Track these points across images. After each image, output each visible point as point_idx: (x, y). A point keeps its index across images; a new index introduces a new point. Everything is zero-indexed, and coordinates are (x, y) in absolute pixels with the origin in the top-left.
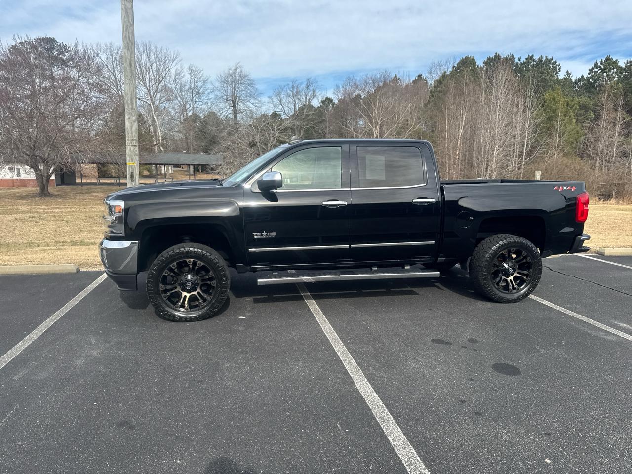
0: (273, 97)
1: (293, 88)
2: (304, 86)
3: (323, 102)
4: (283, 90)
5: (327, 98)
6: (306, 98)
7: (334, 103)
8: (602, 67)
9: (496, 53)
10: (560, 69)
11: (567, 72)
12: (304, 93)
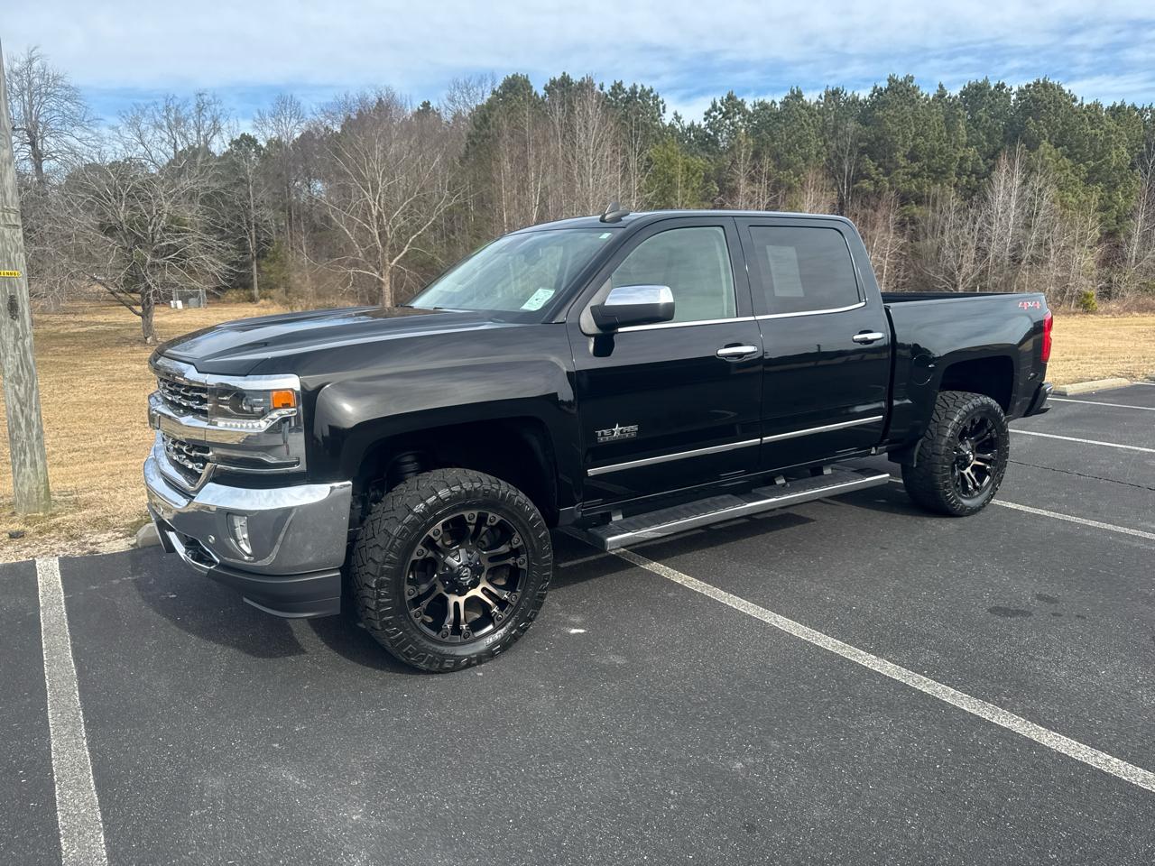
0: (120, 128)
1: (168, 109)
2: (192, 107)
3: (236, 143)
4: (143, 113)
5: (243, 135)
6: (198, 132)
7: (260, 148)
8: (724, 110)
9: (564, 73)
10: (664, 108)
11: (676, 114)
12: (192, 122)
